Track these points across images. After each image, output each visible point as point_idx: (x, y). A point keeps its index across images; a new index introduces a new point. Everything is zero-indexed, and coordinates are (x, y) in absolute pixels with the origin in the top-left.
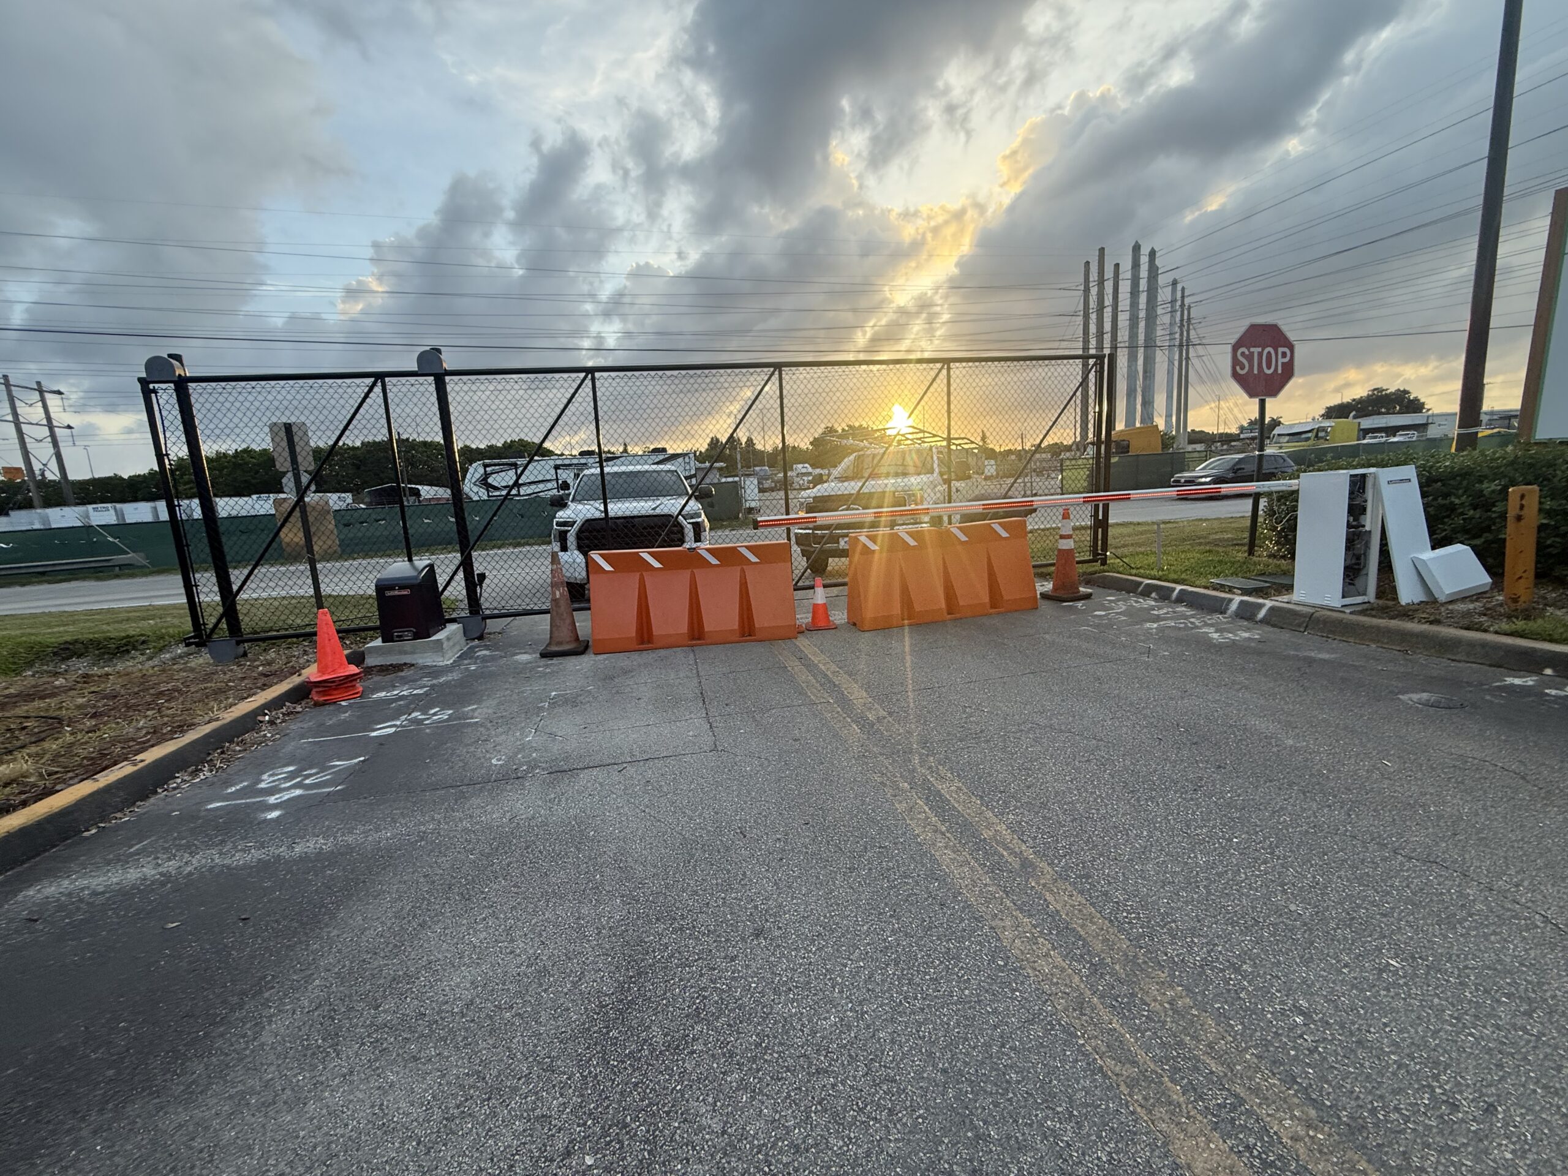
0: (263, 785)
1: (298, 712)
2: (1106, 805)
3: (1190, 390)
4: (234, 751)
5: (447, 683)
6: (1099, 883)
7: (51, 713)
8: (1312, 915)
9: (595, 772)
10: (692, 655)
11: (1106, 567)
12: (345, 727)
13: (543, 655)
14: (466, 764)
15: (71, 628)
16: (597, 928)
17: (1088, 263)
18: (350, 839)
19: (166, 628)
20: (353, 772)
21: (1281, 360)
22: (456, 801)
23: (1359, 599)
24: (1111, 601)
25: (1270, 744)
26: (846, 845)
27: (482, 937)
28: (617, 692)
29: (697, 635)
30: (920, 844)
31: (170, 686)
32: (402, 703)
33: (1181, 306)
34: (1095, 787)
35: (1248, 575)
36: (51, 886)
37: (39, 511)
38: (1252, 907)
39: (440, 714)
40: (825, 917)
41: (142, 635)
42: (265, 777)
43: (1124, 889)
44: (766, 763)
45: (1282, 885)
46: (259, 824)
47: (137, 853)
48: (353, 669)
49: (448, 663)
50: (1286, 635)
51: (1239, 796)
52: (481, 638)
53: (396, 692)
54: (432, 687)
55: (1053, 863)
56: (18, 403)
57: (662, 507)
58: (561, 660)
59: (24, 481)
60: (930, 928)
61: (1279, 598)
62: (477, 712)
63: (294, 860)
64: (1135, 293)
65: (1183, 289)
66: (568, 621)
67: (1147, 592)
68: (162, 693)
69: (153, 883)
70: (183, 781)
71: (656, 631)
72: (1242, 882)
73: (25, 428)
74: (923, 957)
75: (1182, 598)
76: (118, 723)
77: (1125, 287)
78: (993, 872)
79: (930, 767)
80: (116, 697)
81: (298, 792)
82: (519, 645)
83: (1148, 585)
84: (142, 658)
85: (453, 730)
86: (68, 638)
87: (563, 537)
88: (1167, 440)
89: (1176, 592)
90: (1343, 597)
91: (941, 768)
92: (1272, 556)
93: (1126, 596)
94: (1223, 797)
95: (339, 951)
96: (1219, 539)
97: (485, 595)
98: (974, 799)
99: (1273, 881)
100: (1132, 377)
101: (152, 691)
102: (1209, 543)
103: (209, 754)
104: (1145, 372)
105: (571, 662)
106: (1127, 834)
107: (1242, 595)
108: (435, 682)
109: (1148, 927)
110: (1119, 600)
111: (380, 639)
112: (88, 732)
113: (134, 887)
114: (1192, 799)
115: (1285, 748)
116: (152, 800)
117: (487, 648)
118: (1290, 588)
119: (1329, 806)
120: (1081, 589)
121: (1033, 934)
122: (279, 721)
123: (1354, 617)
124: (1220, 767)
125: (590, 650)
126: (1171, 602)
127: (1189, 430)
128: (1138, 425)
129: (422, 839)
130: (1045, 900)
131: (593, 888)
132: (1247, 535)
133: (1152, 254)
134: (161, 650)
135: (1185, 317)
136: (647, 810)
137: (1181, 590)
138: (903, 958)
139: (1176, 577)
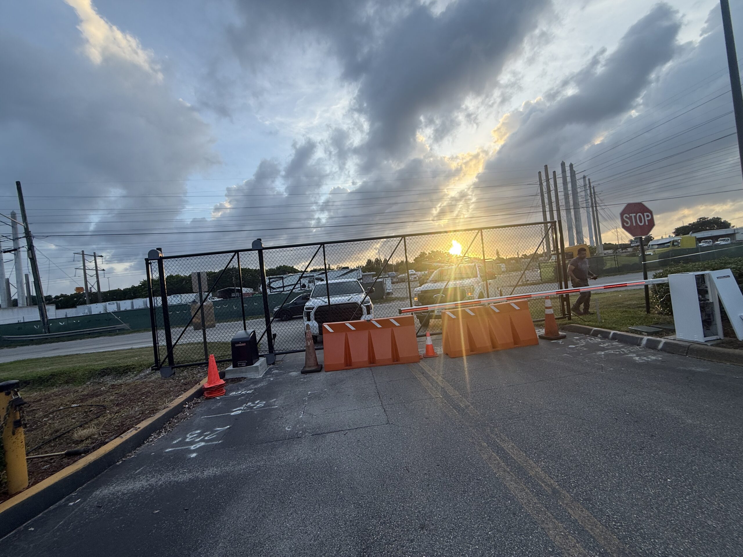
0: (187, 440)
1: (199, 403)
2: (593, 458)
3: (600, 224)
4: (174, 422)
5: (262, 387)
6: (596, 504)
7: (101, 404)
8: (722, 528)
9: (333, 434)
10: (371, 372)
11: (571, 321)
12: (219, 410)
13: (303, 373)
14: (274, 430)
15: (105, 362)
16: (344, 521)
17: (540, 172)
18: (227, 469)
19: (142, 361)
20: (226, 434)
21: (646, 219)
22: (272, 449)
23: (714, 338)
24: (577, 339)
25: (679, 422)
26: (459, 478)
27: (291, 524)
28: (338, 392)
29: (372, 361)
30: (497, 478)
31: (146, 390)
32: (243, 397)
33: (589, 187)
34: (585, 447)
35: (649, 324)
36: (105, 490)
37: (88, 305)
38: (686, 522)
39: (260, 404)
40: (455, 519)
41: (133, 365)
42: (188, 436)
43: (611, 508)
44: (414, 430)
45: (701, 508)
46: (188, 460)
47: (139, 473)
48: (222, 382)
49: (261, 377)
50: (676, 357)
51: (666, 453)
52: (273, 364)
53: (240, 392)
54: (255, 389)
55: (569, 491)
56: (86, 262)
57: (352, 299)
58: (311, 375)
59: (83, 293)
60: (510, 528)
61: (669, 337)
62: (277, 403)
63: (205, 479)
64: (565, 183)
65: (589, 179)
66: (314, 356)
67: (595, 334)
68: (143, 394)
69: (146, 489)
70: (155, 437)
71: (353, 360)
72: (677, 506)
73: (87, 271)
74: (508, 545)
75: (615, 337)
76: (127, 409)
77: (560, 181)
78: (538, 496)
79: (496, 434)
80: (125, 395)
81: (203, 444)
82: (291, 367)
83: (595, 330)
84: (133, 375)
85: (266, 412)
86: (104, 367)
87: (308, 315)
88: (592, 250)
89: (611, 334)
90: (705, 337)
91: (502, 434)
92: (660, 313)
93: (584, 336)
94: (657, 454)
95: (229, 528)
96: (630, 305)
97: (276, 344)
98: (522, 453)
99: (695, 506)
100: (569, 221)
101: (139, 393)
102: (624, 307)
103: (164, 424)
104: (576, 218)
105: (316, 376)
106: (607, 475)
107: (648, 335)
108: (256, 387)
109: (628, 532)
110: (581, 339)
111: (232, 366)
112: (116, 413)
113: (139, 491)
114: (640, 455)
115: (687, 425)
116: (143, 447)
117: (277, 369)
118: (673, 331)
119: (720, 461)
120: (560, 333)
121: (565, 533)
122: (192, 407)
123: (713, 348)
124: (652, 436)
125: (323, 369)
126: (609, 339)
127: (603, 243)
128: (576, 244)
129: (259, 470)
130: (569, 513)
131: (339, 499)
132: (644, 301)
133: (571, 166)
134: (140, 371)
135: (592, 192)
136: (360, 456)
137: (614, 333)
138: (498, 545)
139: (610, 326)
